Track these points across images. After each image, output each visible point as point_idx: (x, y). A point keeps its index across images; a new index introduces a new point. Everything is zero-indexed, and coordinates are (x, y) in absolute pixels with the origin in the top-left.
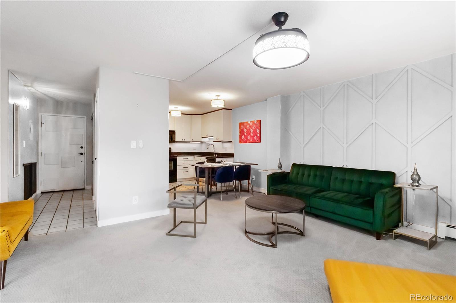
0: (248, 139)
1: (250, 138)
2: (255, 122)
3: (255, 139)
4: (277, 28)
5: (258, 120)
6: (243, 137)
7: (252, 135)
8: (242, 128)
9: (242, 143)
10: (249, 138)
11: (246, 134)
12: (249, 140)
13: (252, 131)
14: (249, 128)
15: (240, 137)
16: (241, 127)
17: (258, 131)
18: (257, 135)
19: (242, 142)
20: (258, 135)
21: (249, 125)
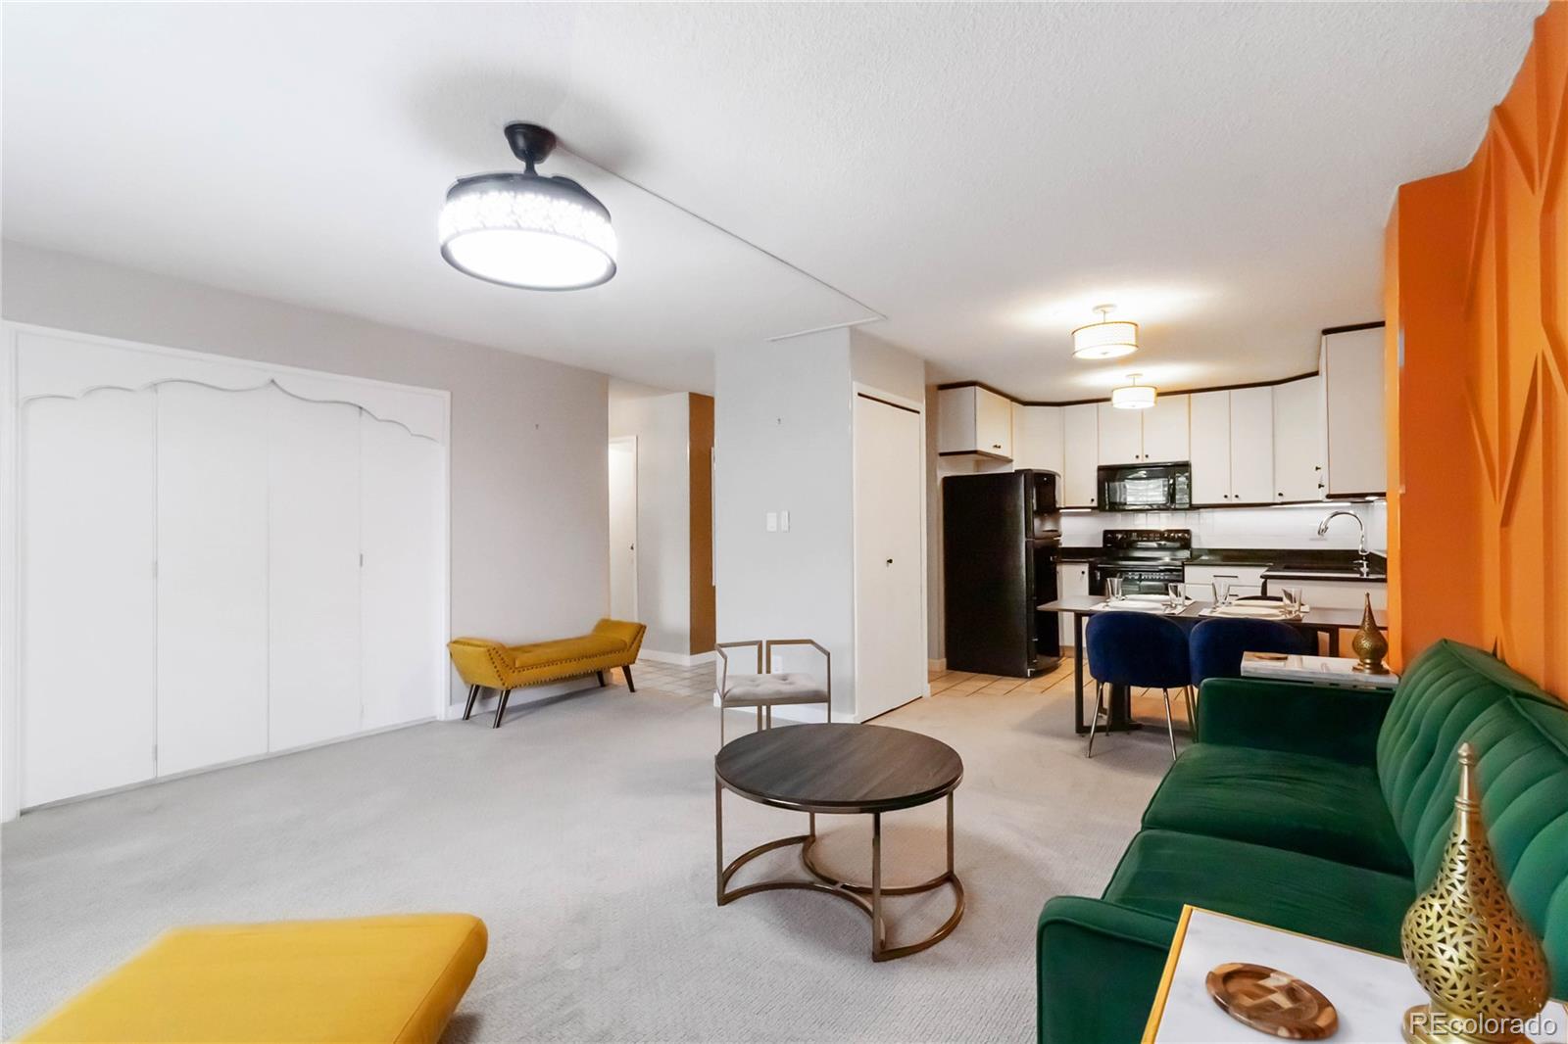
4: (519, 166)
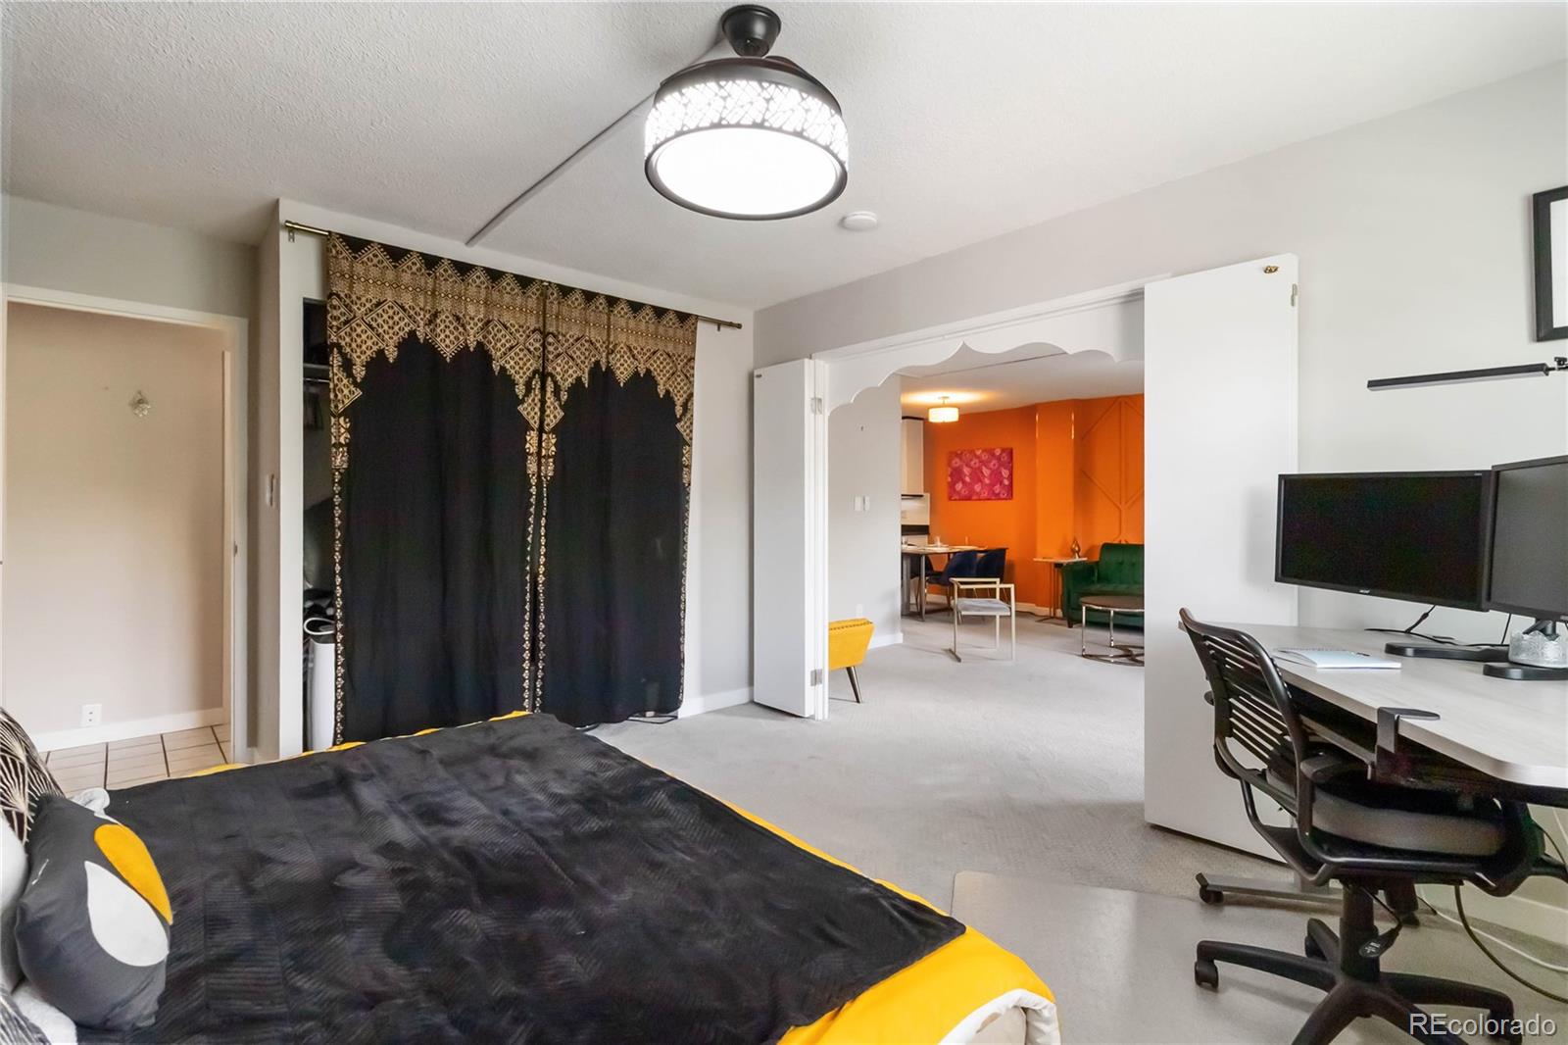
0: (974, 492)
1: (982, 489)
2: (998, 452)
3: (997, 492)
5: (1007, 449)
6: (959, 486)
7: (987, 481)
8: (957, 465)
9: (955, 500)
10: (977, 488)
11: (967, 479)
12: (978, 494)
13: (986, 472)
14: (977, 465)
15: (952, 486)
16: (954, 462)
17: (1005, 473)
18: (1001, 483)
19: (957, 497)
20: (1006, 482)
21: (978, 457)
